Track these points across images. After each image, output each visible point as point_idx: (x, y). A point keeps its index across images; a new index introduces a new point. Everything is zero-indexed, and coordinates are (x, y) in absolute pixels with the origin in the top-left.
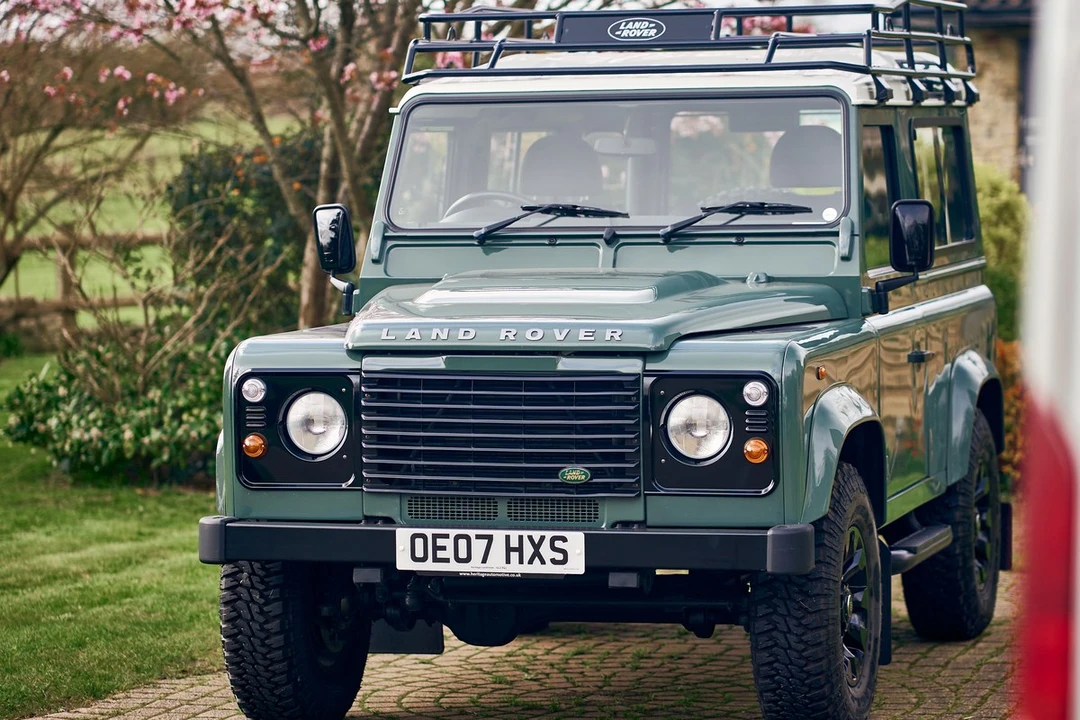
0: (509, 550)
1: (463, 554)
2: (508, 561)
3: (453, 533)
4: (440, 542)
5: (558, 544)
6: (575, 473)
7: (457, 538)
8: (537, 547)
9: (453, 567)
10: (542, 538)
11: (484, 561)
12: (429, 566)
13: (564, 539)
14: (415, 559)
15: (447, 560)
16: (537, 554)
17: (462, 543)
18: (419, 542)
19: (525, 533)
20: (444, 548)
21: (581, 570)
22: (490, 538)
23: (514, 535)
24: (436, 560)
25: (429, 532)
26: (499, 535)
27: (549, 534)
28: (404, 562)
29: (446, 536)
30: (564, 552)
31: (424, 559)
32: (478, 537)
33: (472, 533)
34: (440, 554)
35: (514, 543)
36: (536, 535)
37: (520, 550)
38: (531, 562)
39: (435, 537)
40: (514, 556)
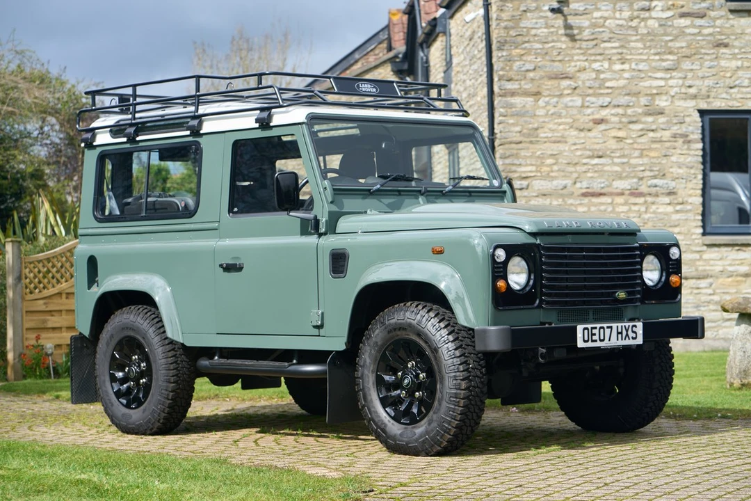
0: (618, 333)
1: (602, 338)
2: (618, 340)
3: (598, 326)
4: (594, 331)
5: (634, 329)
6: (622, 295)
7: (601, 328)
8: (627, 331)
9: (598, 344)
10: (629, 326)
11: (609, 340)
12: (590, 344)
13: (635, 326)
14: (585, 341)
15: (596, 341)
16: (627, 335)
17: (602, 330)
18: (586, 331)
19: (623, 324)
20: (595, 335)
21: (641, 343)
22: (611, 327)
23: (620, 325)
24: (593, 341)
25: (589, 326)
26: (614, 325)
27: (631, 324)
28: (580, 344)
29: (596, 328)
30: (635, 333)
31: (587, 341)
32: (608, 327)
33: (605, 325)
34: (594, 338)
35: (620, 330)
36: (627, 324)
37: (621, 333)
38: (625, 339)
39: (592, 328)
40: (620, 336)
